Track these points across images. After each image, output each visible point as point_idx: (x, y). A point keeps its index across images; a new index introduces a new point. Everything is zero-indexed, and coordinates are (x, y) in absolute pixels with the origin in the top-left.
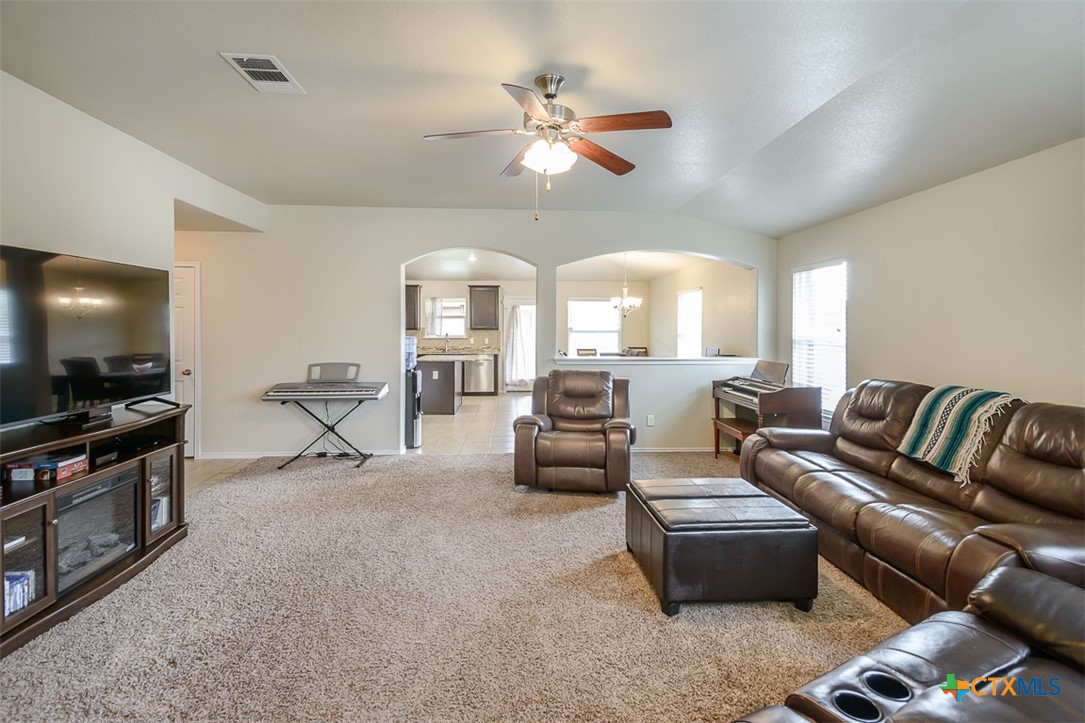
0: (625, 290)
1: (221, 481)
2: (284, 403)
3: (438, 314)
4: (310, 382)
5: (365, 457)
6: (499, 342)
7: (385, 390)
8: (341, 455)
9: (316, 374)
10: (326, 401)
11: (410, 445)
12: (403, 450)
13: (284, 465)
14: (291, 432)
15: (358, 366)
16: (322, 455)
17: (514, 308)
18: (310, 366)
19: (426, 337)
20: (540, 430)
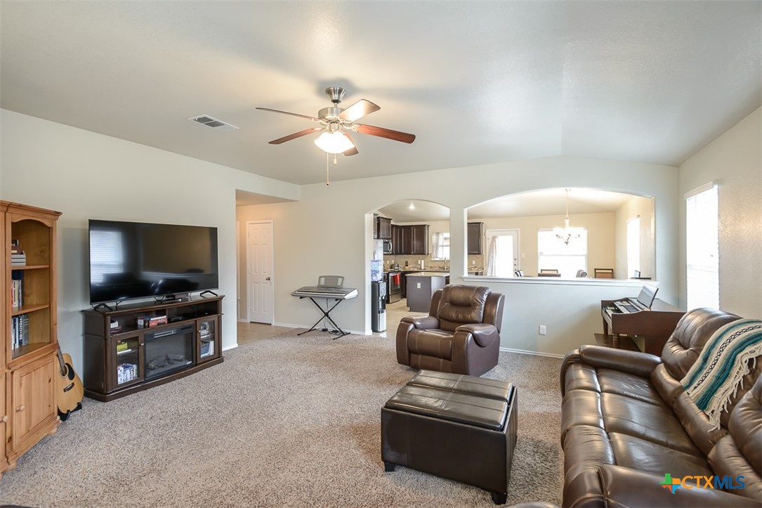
0: (567, 222)
1: (269, 338)
2: (301, 298)
3: (440, 244)
4: (320, 287)
5: (344, 334)
6: (483, 263)
7: (354, 293)
8: (334, 331)
9: (323, 282)
10: (327, 299)
11: (375, 328)
12: (368, 331)
13: (301, 333)
14: (307, 315)
15: (343, 278)
16: (325, 330)
17: (494, 238)
18: (320, 277)
19: (433, 259)
20: (416, 327)
